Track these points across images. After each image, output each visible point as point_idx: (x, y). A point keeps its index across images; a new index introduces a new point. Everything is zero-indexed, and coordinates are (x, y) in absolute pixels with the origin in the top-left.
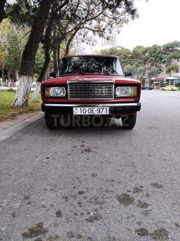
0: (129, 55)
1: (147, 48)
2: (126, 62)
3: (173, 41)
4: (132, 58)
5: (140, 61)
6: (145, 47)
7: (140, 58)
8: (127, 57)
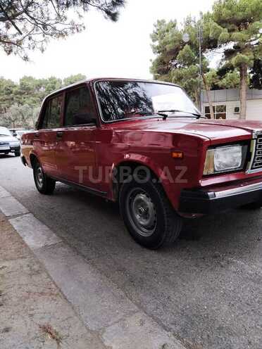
0: (14, 90)
1: (40, 80)
2: (12, 99)
3: (69, 76)
4: (21, 94)
5: (34, 99)
6: (37, 79)
7: (34, 96)
8: (11, 92)
